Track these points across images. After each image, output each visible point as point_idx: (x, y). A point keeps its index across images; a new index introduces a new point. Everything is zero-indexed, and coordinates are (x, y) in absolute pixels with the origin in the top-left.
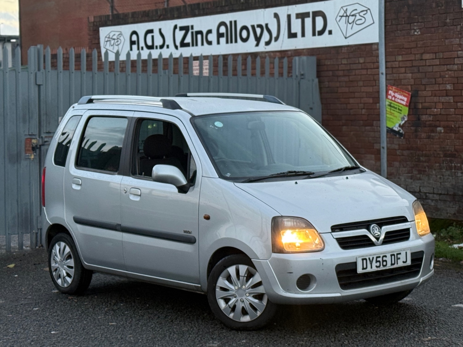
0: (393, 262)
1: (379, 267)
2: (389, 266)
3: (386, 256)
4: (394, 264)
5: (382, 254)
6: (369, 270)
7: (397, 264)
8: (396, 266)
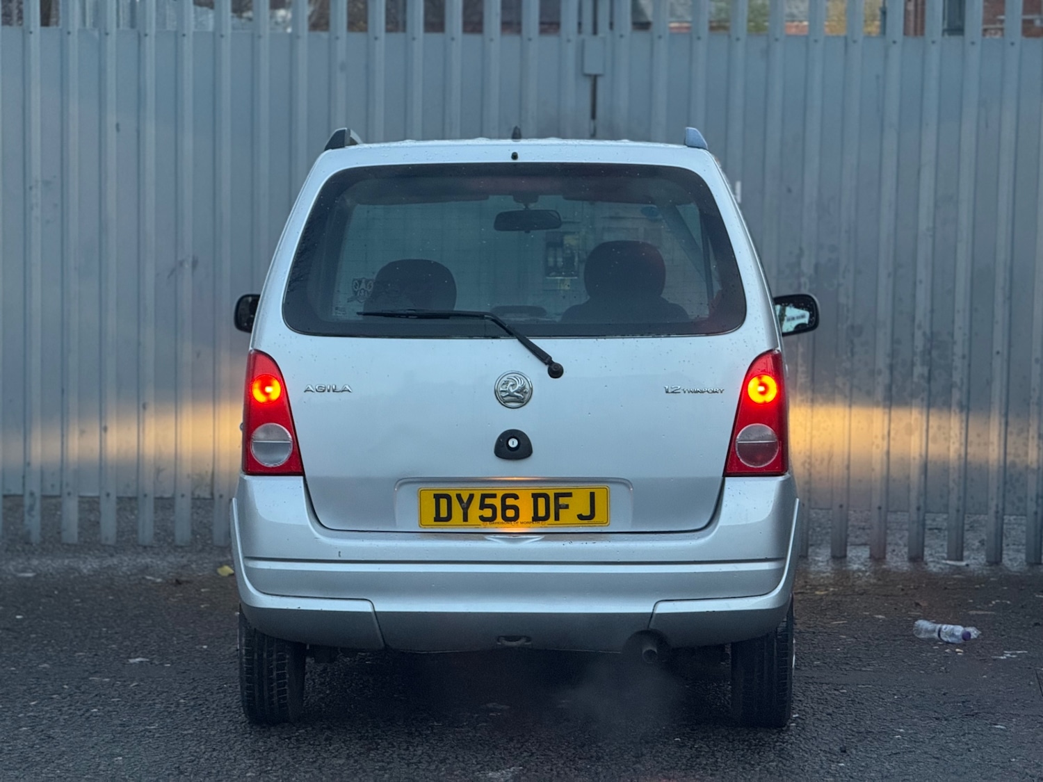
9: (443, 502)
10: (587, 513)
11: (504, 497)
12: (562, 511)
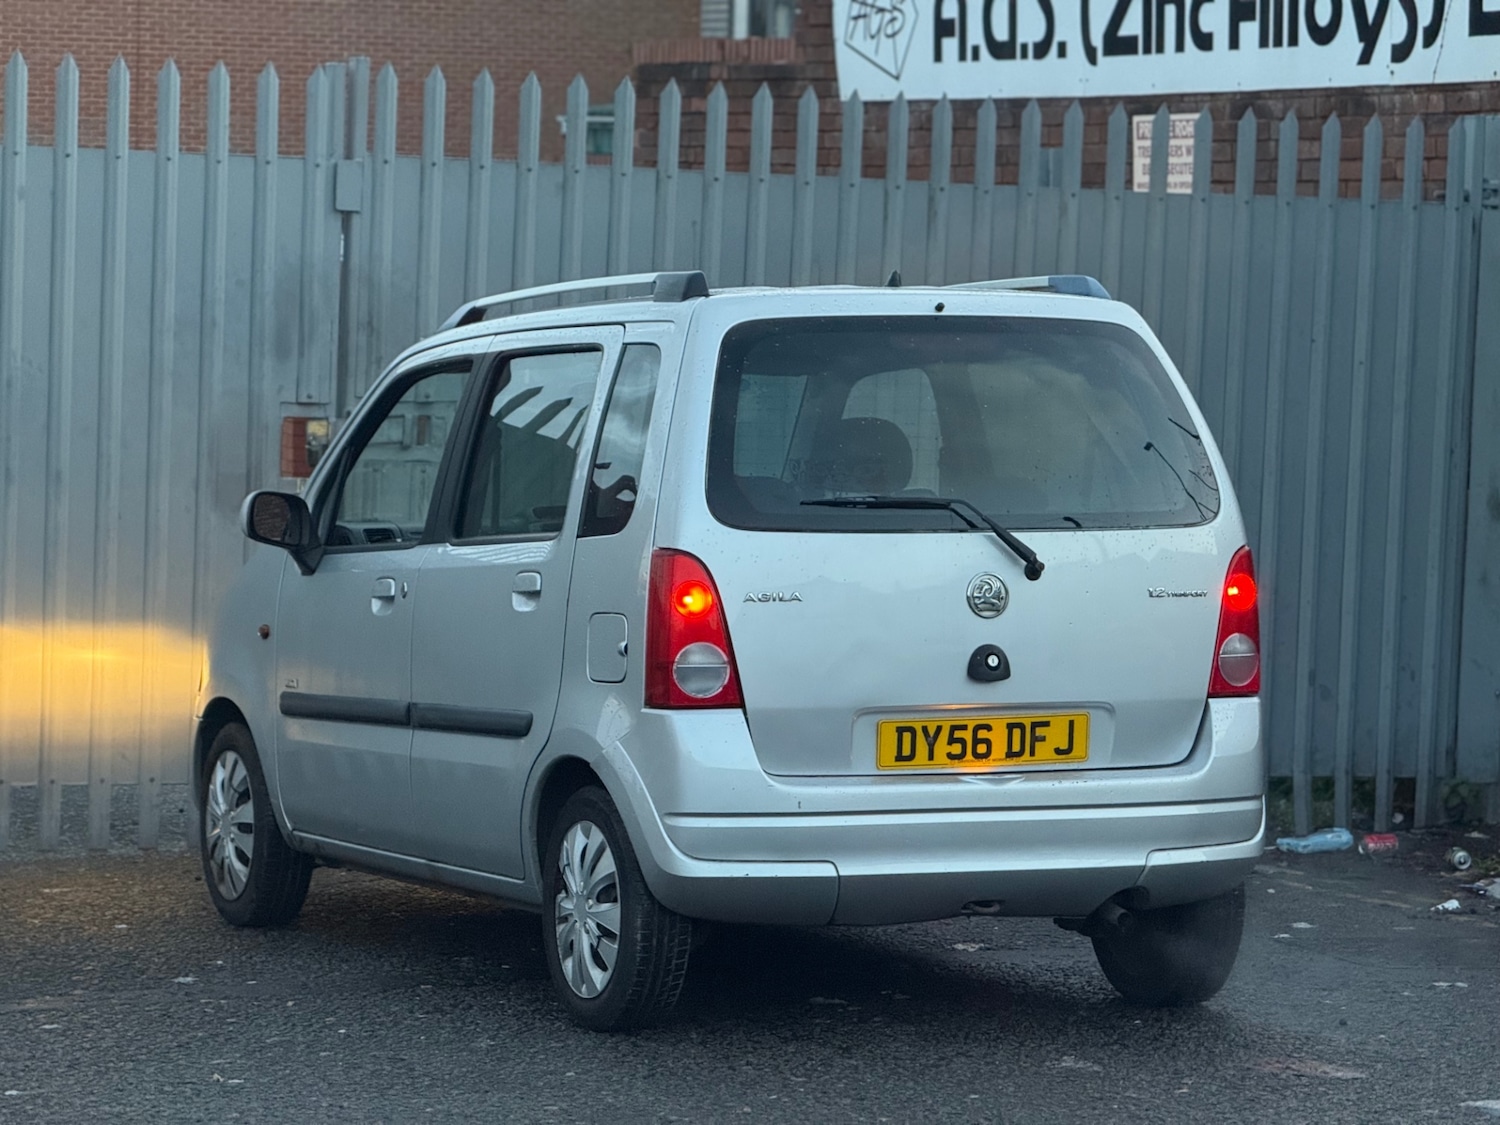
9: (907, 736)
10: (1064, 746)
11: (977, 728)
12: (1038, 744)
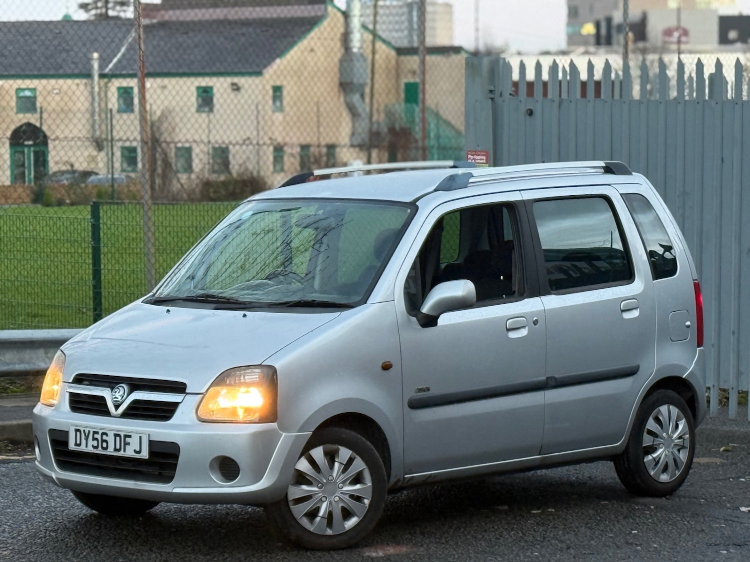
0: (118, 447)
1: (96, 447)
2: (110, 451)
3: (106, 434)
4: (119, 450)
5: (101, 429)
6: (83, 448)
7: (125, 451)
8: (121, 454)
